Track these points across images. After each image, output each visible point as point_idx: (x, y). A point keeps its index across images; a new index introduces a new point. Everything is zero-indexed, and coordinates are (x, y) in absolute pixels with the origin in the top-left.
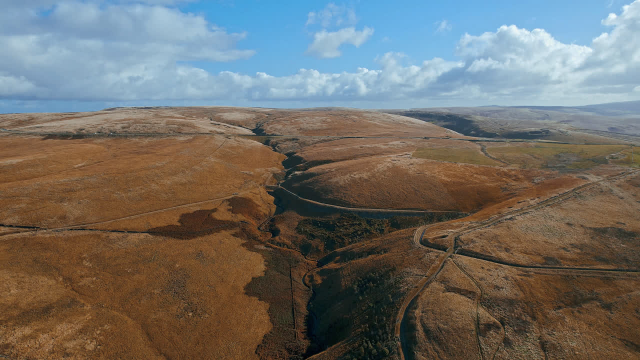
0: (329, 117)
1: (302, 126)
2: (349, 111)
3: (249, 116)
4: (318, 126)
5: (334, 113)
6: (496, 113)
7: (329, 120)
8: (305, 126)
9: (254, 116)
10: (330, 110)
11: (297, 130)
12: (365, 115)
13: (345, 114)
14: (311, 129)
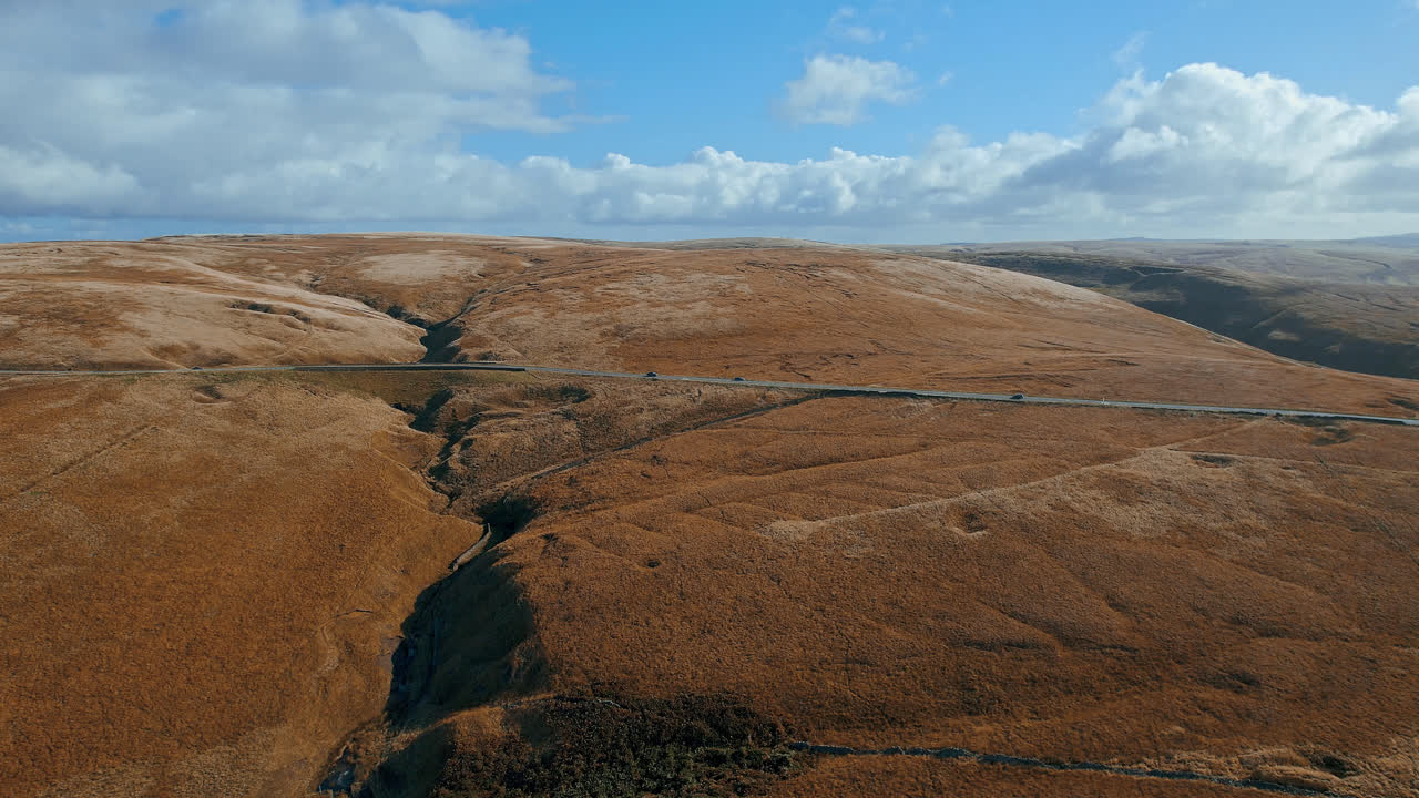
0: (743, 277)
1: (625, 316)
2: (815, 251)
3: (461, 262)
4: (698, 318)
5: (767, 258)
6: (1224, 260)
7: (745, 289)
8: (638, 315)
9: (478, 265)
10: (749, 245)
11: (603, 334)
12: (880, 265)
13: (807, 266)
14: (662, 330)
